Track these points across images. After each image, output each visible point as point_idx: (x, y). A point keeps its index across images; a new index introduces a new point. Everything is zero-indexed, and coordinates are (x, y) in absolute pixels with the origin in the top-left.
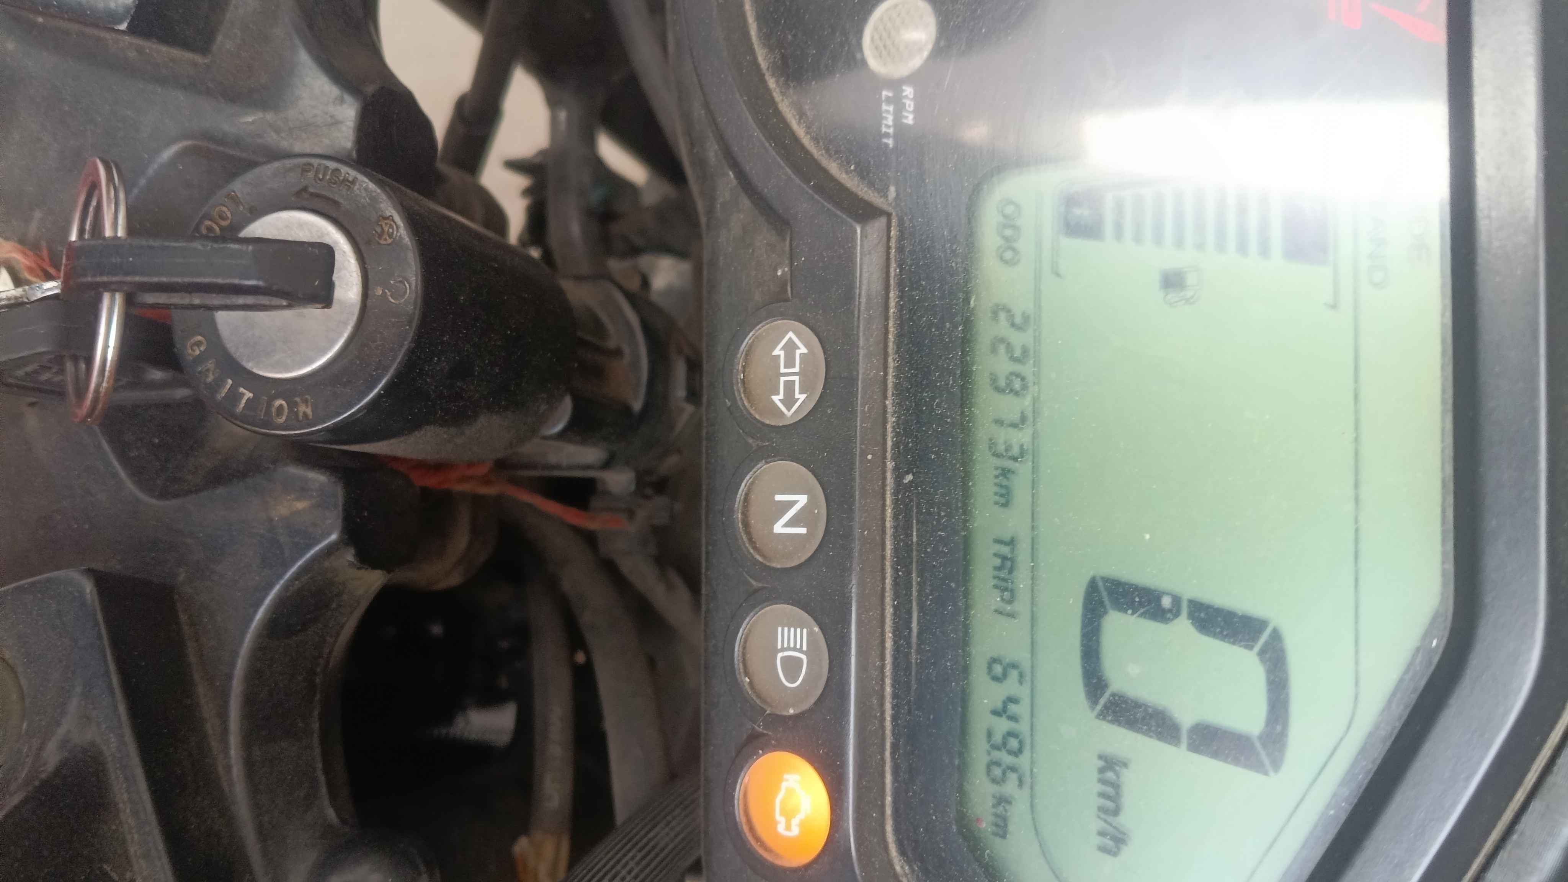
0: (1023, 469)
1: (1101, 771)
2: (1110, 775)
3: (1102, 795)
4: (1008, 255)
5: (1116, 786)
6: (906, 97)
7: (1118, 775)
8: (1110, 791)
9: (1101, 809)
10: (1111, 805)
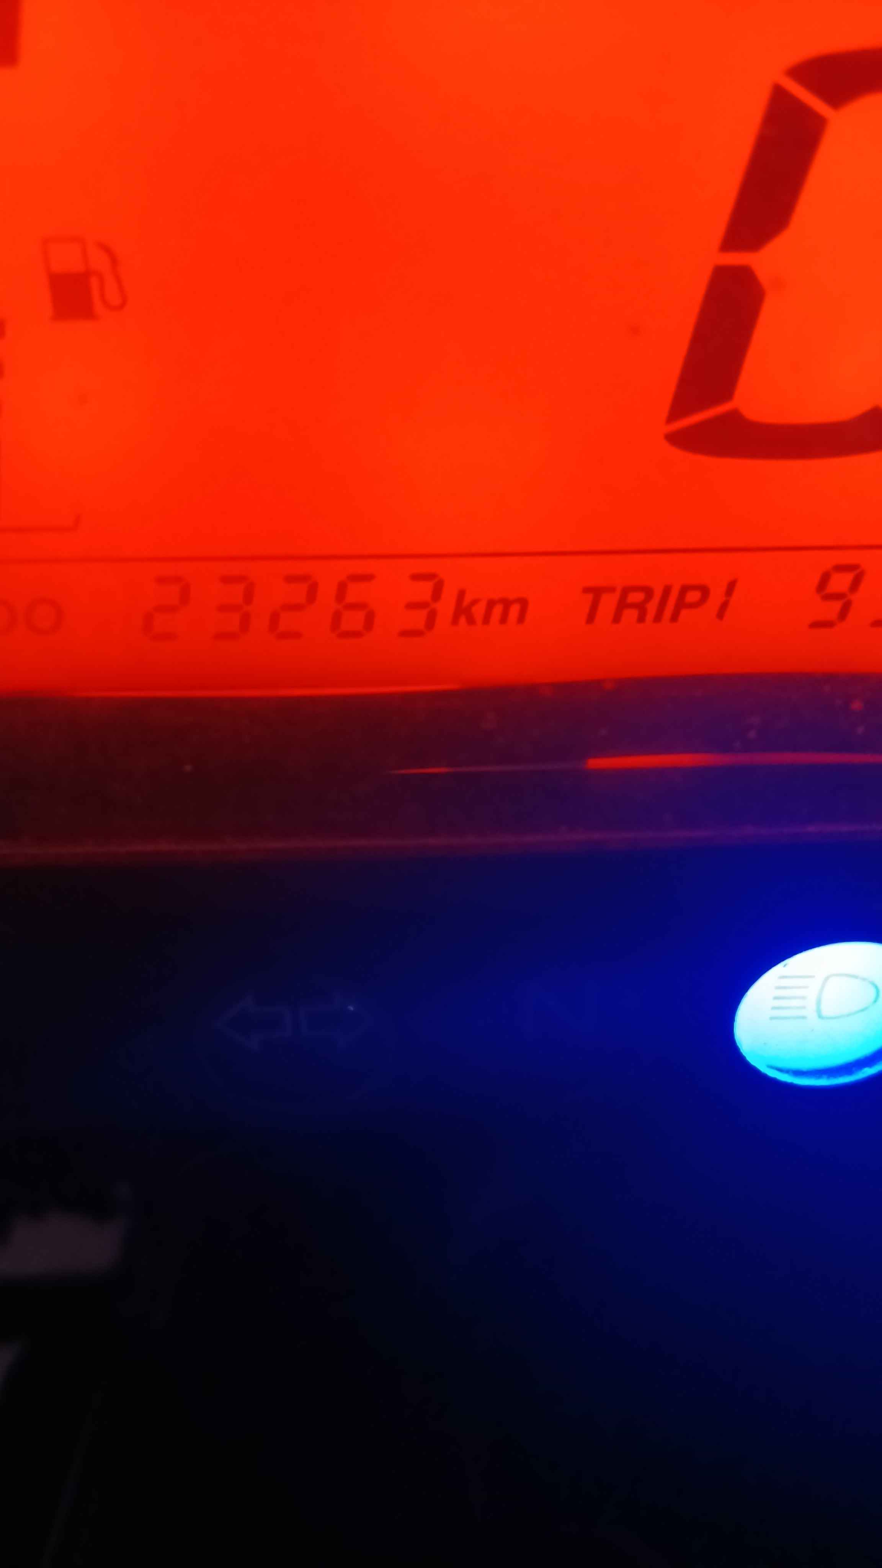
0: (458, 576)
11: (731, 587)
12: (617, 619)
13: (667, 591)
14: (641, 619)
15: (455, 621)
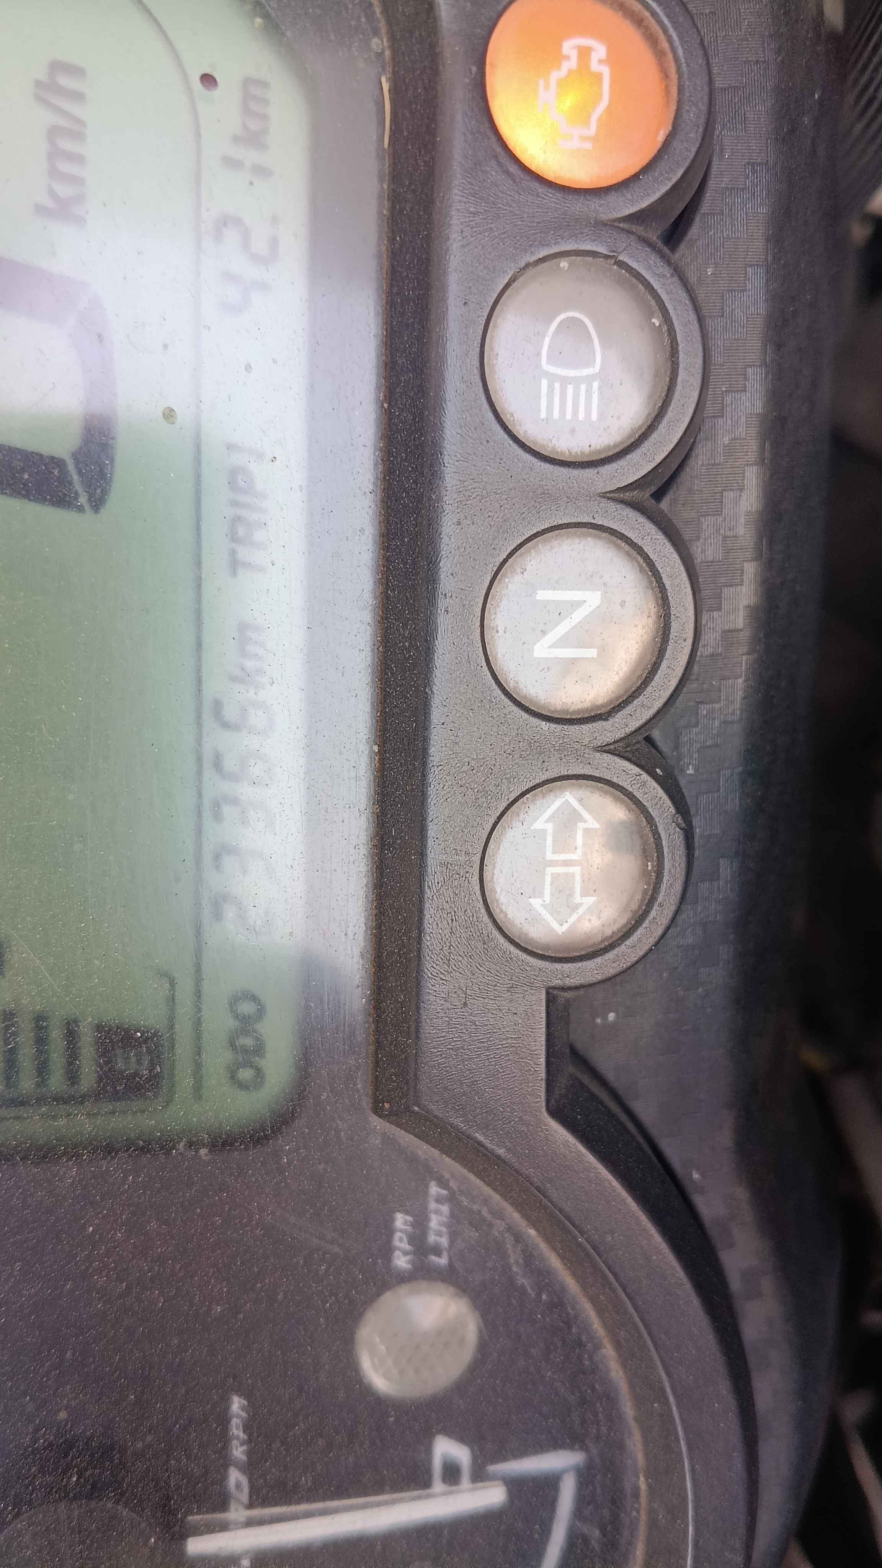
1: (78, 198)
2: (62, 190)
3: (77, 159)
5: (54, 173)
6: (405, 1253)
7: (52, 194)
8: (65, 167)
9: (78, 136)
10: (66, 145)
12: (263, 547)
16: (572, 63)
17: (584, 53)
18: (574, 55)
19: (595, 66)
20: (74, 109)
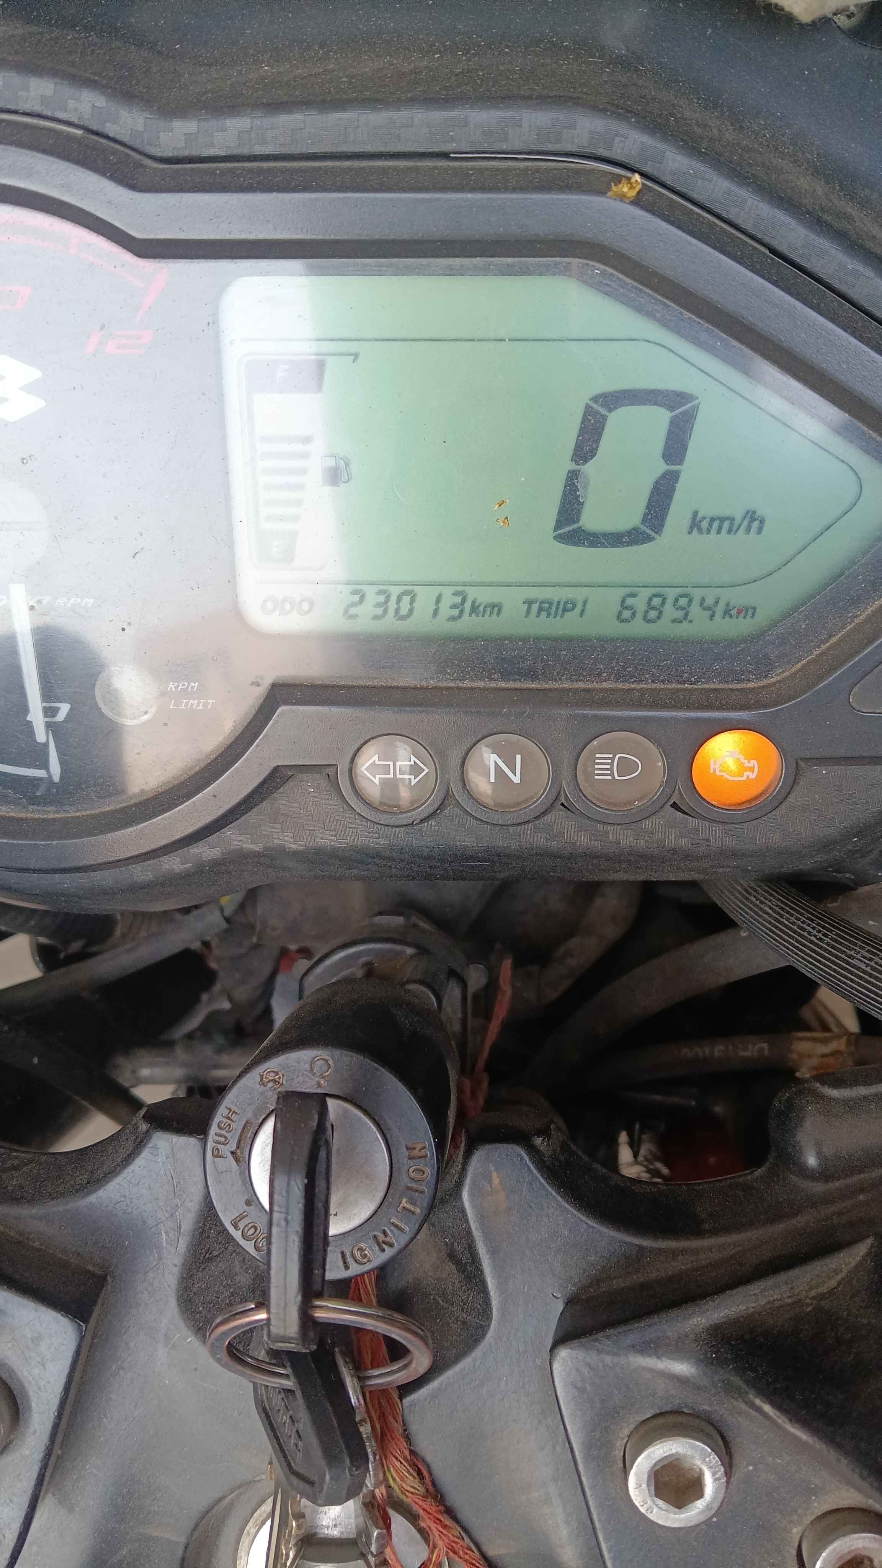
0: (473, 593)
1: (700, 531)
2: (705, 524)
3: (719, 531)
4: (306, 606)
5: (713, 520)
6: (176, 687)
7: (704, 518)
8: (716, 524)
9: (729, 531)
10: (726, 524)
11: (585, 603)
12: (538, 616)
13: (558, 603)
14: (549, 615)
15: (470, 615)
16: (747, 765)
17: (752, 769)
18: (751, 765)
19: (746, 774)
20: (743, 528)
